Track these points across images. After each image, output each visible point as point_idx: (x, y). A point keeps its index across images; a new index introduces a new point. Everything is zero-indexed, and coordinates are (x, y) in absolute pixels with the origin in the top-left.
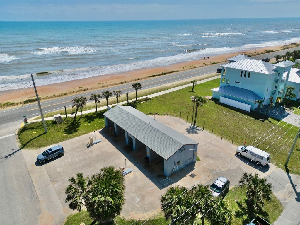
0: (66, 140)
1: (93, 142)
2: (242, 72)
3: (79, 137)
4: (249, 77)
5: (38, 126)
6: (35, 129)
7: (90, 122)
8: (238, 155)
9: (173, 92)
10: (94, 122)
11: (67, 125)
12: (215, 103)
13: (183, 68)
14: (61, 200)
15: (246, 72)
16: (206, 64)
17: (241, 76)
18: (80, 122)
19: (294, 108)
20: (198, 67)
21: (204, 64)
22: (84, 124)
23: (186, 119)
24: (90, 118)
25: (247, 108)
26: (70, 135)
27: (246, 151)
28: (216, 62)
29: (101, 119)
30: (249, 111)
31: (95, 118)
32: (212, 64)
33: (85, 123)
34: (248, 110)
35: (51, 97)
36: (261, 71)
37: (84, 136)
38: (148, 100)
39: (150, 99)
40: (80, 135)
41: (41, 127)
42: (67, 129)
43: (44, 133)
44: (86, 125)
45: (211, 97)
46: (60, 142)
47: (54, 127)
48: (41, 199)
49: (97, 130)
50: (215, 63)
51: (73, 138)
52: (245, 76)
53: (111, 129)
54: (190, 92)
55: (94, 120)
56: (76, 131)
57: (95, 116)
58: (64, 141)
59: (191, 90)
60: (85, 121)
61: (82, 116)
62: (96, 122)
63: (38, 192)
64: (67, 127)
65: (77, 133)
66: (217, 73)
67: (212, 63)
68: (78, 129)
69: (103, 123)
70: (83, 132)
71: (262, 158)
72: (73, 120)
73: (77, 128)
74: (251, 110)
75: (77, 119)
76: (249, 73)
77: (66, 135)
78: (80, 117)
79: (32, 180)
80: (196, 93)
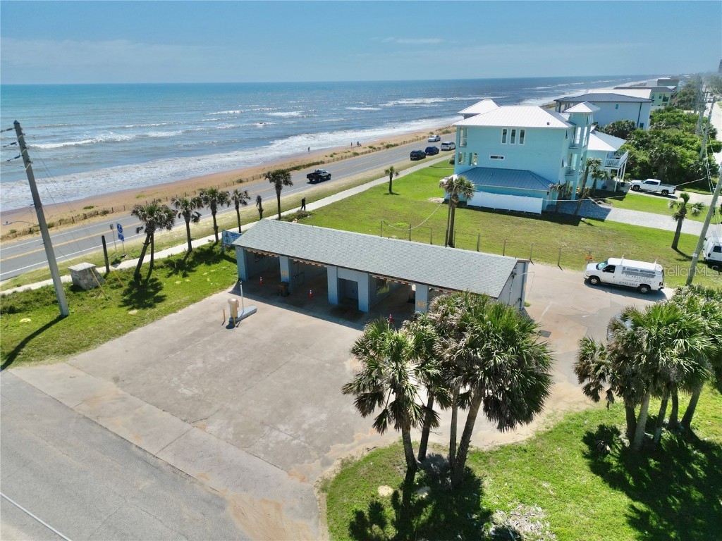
0: (146, 323)
1: (239, 315)
2: (505, 131)
3: (180, 312)
5: (26, 303)
6: (20, 311)
7: (185, 276)
9: (351, 198)
10: (197, 274)
11: (120, 291)
13: (331, 156)
14: (262, 455)
15: (514, 131)
16: (375, 148)
17: (504, 141)
18: (157, 279)
20: (362, 153)
21: (370, 147)
22: (172, 285)
24: (179, 266)
25: (536, 205)
26: (149, 311)
27: (610, 269)
28: (393, 143)
29: (213, 266)
30: (540, 212)
31: (193, 264)
32: (388, 147)
33: (172, 278)
36: (548, 124)
37: (192, 307)
38: (306, 216)
39: (310, 213)
41: (38, 304)
42: (126, 298)
43: (61, 318)
44: (177, 282)
45: (443, 200)
46: (130, 331)
47: (83, 299)
49: (222, 289)
50: (392, 146)
51: (165, 317)
52: (513, 141)
55: (194, 269)
56: (160, 300)
57: (190, 259)
58: (139, 326)
59: (387, 191)
60: (170, 275)
61: (155, 264)
62: (205, 274)
64: (124, 295)
65: (160, 306)
67: (385, 145)
68: (160, 293)
69: (232, 271)
70: (184, 299)
72: (132, 277)
73: (156, 291)
75: (144, 272)
76: (522, 132)
77: (135, 310)
78: (149, 266)
79: (116, 435)
80: (402, 196)
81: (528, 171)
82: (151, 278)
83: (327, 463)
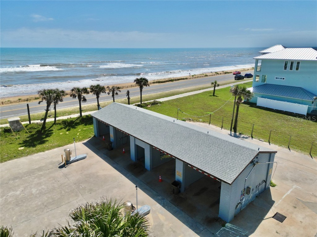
0: (22, 156)
2: (286, 62)
3: (47, 152)
7: (69, 130)
9: (189, 97)
10: (75, 130)
11: (28, 135)
15: (292, 62)
16: (218, 74)
17: (285, 68)
18: (52, 130)
20: (210, 76)
21: (216, 73)
22: (58, 133)
24: (70, 125)
26: (31, 149)
29: (87, 126)
30: (305, 114)
31: (77, 124)
32: (226, 73)
33: (61, 131)
35: (15, 102)
36: (316, 58)
37: (56, 149)
38: (157, 104)
39: (160, 103)
40: (48, 149)
42: (28, 139)
44: (61, 133)
46: (9, 160)
47: (6, 137)
49: (80, 140)
50: (228, 73)
51: (36, 154)
52: (291, 68)
53: (104, 139)
54: (211, 96)
55: (76, 127)
56: (43, 142)
57: (78, 121)
59: (212, 94)
60: (61, 128)
61: (57, 122)
62: (80, 130)
64: (28, 137)
65: (44, 145)
67: (224, 72)
68: (47, 139)
69: (91, 131)
70: (56, 144)
72: (41, 127)
73: (45, 138)
74: (308, 113)
75: (47, 126)
76: (298, 63)
77: (23, 148)
78: (54, 122)
80: (219, 98)
81: (300, 88)
82: (51, 129)
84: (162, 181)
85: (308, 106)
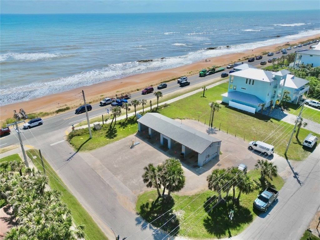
0: (110, 143)
1: (134, 144)
2: (247, 79)
3: (120, 140)
4: (253, 84)
5: (82, 133)
6: (80, 135)
7: (124, 128)
8: (250, 148)
9: (187, 98)
10: (127, 128)
11: (106, 131)
12: (225, 107)
13: (190, 73)
15: (250, 80)
17: (246, 83)
18: (115, 129)
19: (290, 109)
23: (204, 122)
24: (123, 124)
25: (253, 110)
26: (112, 139)
27: (256, 145)
29: (133, 125)
31: (127, 124)
33: (120, 128)
34: (254, 112)
36: (263, 79)
37: (123, 139)
38: (167, 106)
39: (169, 105)
41: (85, 134)
42: (107, 134)
43: (90, 139)
44: (121, 130)
45: (221, 102)
46: (106, 145)
47: (96, 133)
48: (112, 187)
49: (133, 134)
52: (250, 84)
53: (144, 133)
54: (202, 97)
55: (127, 126)
56: (115, 136)
57: (126, 122)
58: (108, 144)
59: (202, 95)
60: (120, 127)
61: (116, 123)
62: (130, 128)
63: (107, 182)
64: (107, 133)
65: (115, 138)
66: (222, 77)
68: (116, 134)
69: (136, 127)
70: (122, 136)
71: (268, 149)
72: (109, 126)
73: (115, 133)
74: (255, 112)
75: (113, 125)
76: (253, 81)
77: (108, 139)
78: (114, 123)
79: (98, 175)
80: (207, 98)
81: (255, 96)
82: (115, 127)
83: (141, 191)
84: (176, 153)
85: (255, 108)
